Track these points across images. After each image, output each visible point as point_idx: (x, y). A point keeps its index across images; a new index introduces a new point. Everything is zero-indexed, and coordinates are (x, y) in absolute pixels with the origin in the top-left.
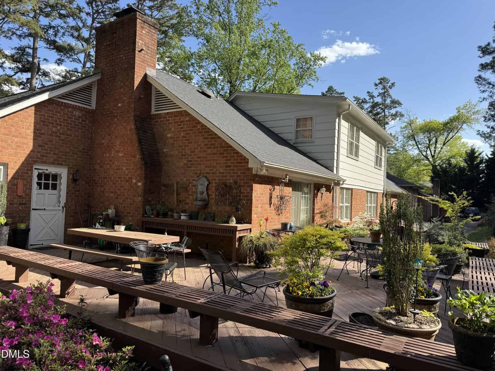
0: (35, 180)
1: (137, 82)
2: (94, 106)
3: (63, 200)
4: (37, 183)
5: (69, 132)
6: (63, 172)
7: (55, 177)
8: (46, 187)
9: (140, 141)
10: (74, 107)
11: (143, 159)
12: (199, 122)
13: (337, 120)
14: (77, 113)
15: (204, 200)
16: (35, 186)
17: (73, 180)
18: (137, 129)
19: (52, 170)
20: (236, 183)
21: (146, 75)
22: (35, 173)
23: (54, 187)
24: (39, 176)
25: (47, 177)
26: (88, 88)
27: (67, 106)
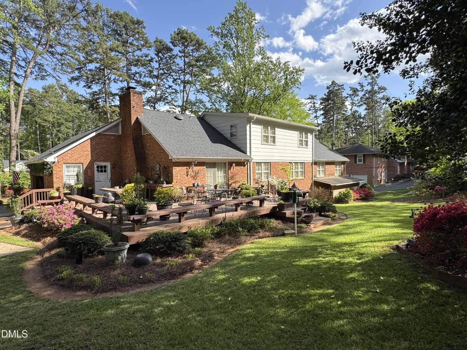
0: (96, 169)
1: (133, 122)
2: (120, 133)
3: (109, 177)
4: (97, 170)
5: (109, 147)
6: (108, 165)
7: (105, 167)
8: (102, 171)
9: (135, 149)
10: (111, 135)
11: (136, 156)
12: (155, 140)
13: (249, 125)
14: (112, 138)
15: (158, 174)
16: (96, 172)
17: (113, 168)
18: (134, 143)
19: (103, 164)
20: (168, 166)
21: (137, 118)
22: (95, 166)
23: (105, 171)
24: (98, 167)
25: (101, 167)
26: (117, 125)
27: (107, 135)
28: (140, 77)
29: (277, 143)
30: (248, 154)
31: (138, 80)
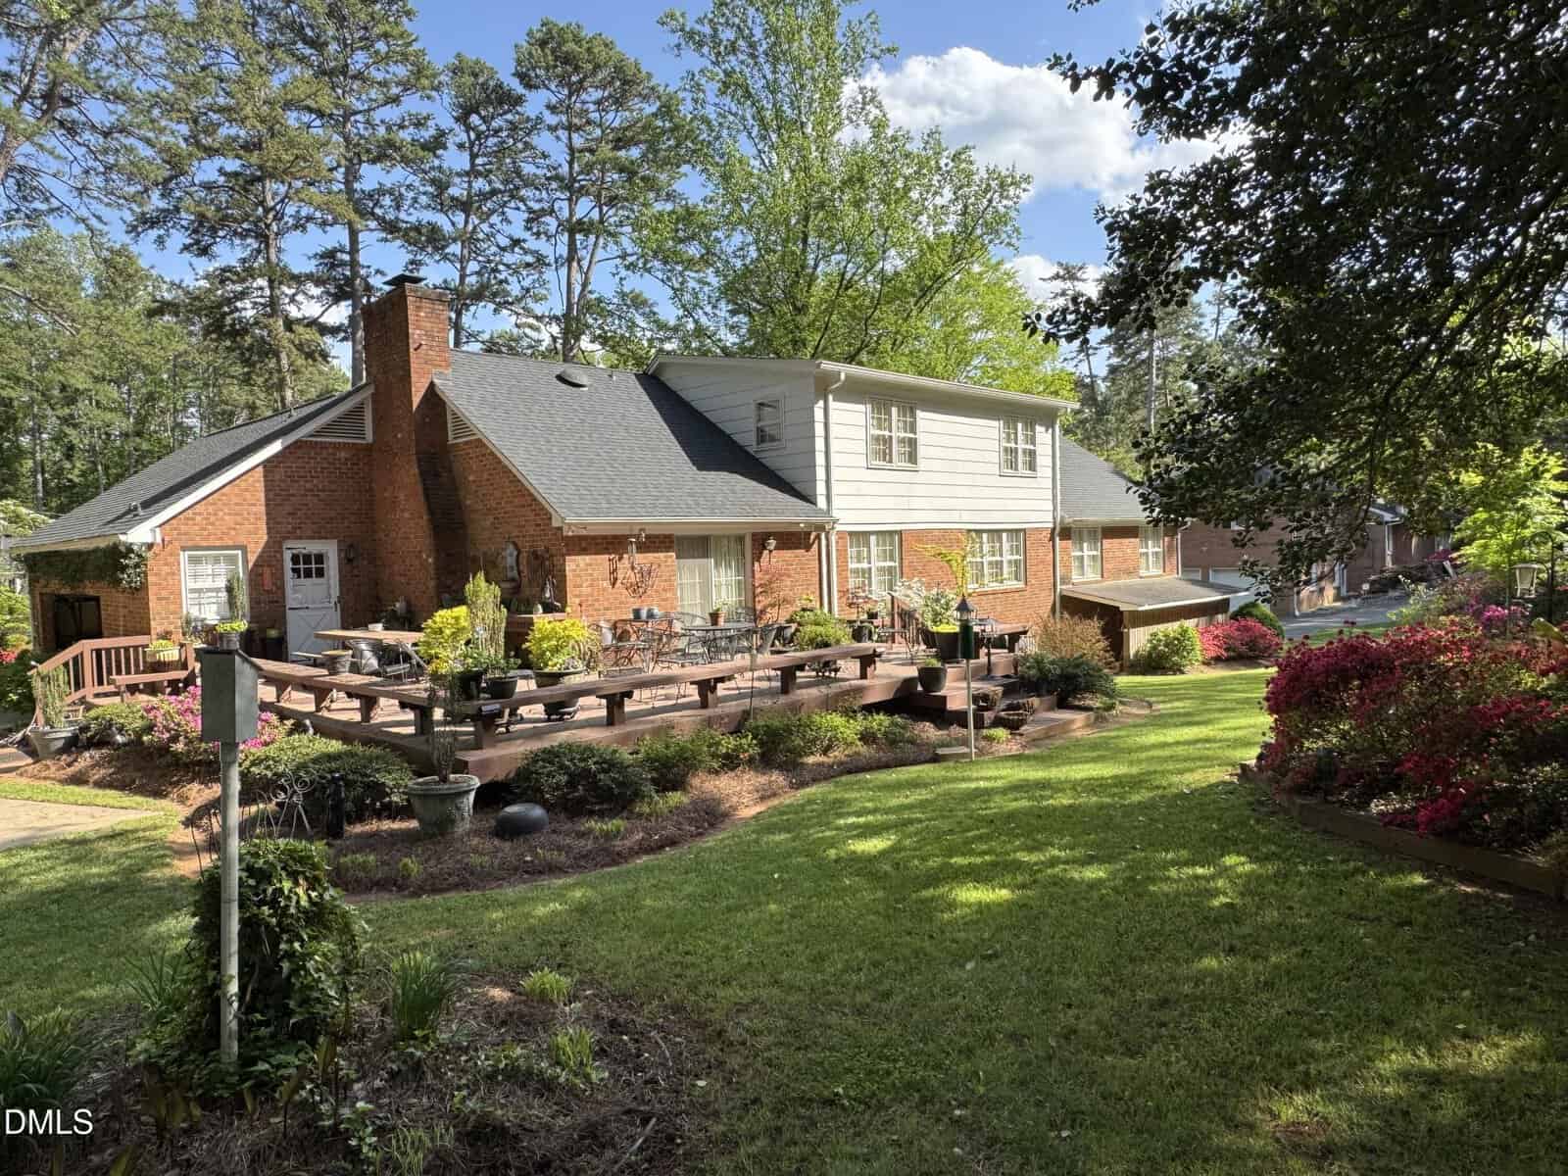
0: (288, 565)
1: (416, 400)
2: (369, 437)
3: (335, 592)
4: (294, 570)
5: (333, 487)
6: (330, 550)
7: (320, 558)
8: (308, 574)
9: (426, 490)
10: (337, 447)
11: (431, 521)
12: (500, 462)
13: (821, 403)
14: (343, 455)
15: (513, 580)
16: (289, 574)
17: (348, 560)
18: (422, 473)
19: (313, 547)
20: (547, 550)
21: (432, 385)
22: (288, 556)
23: (320, 573)
24: (295, 559)
25: (307, 558)
26: (358, 410)
27: (323, 446)
28: (398, 208)
29: (922, 464)
30: (821, 502)
31: (390, 216)
